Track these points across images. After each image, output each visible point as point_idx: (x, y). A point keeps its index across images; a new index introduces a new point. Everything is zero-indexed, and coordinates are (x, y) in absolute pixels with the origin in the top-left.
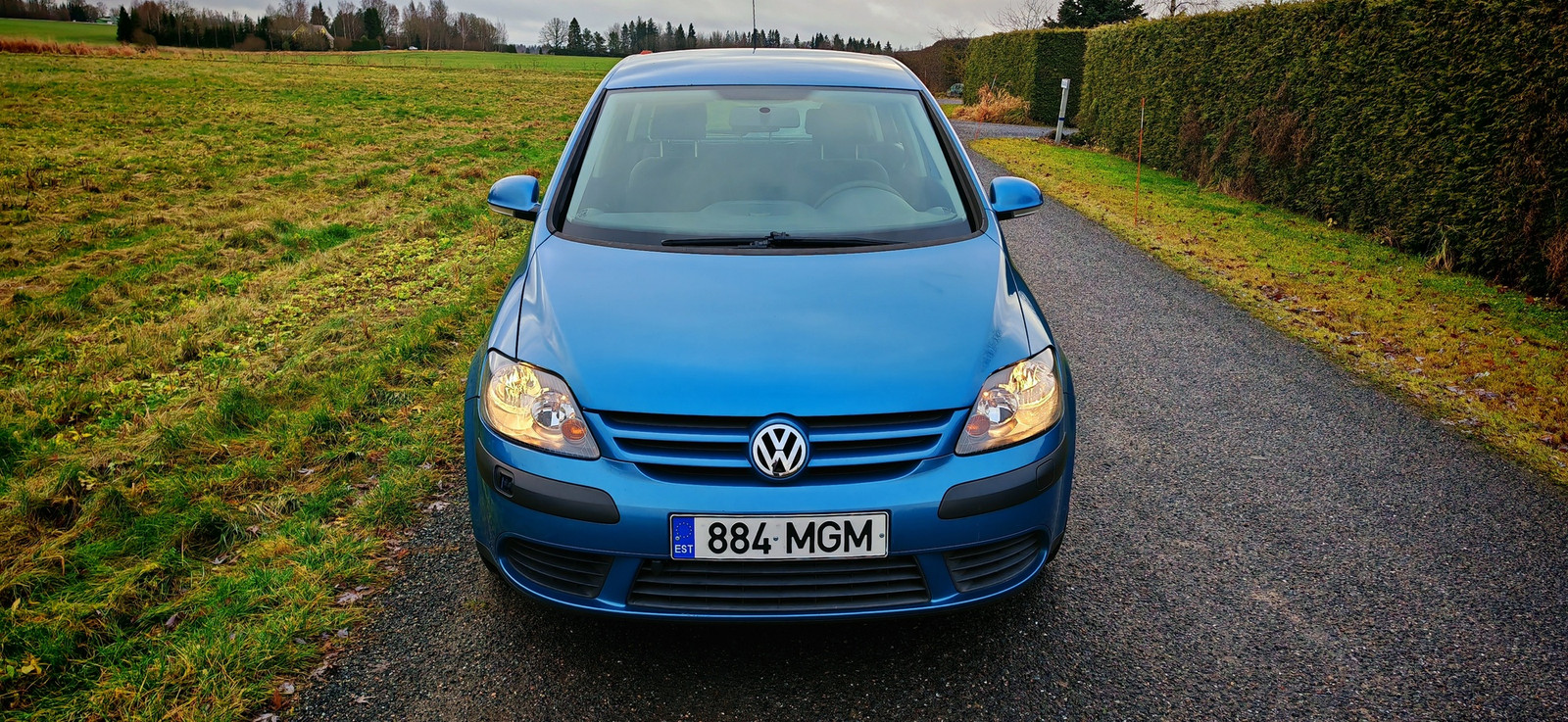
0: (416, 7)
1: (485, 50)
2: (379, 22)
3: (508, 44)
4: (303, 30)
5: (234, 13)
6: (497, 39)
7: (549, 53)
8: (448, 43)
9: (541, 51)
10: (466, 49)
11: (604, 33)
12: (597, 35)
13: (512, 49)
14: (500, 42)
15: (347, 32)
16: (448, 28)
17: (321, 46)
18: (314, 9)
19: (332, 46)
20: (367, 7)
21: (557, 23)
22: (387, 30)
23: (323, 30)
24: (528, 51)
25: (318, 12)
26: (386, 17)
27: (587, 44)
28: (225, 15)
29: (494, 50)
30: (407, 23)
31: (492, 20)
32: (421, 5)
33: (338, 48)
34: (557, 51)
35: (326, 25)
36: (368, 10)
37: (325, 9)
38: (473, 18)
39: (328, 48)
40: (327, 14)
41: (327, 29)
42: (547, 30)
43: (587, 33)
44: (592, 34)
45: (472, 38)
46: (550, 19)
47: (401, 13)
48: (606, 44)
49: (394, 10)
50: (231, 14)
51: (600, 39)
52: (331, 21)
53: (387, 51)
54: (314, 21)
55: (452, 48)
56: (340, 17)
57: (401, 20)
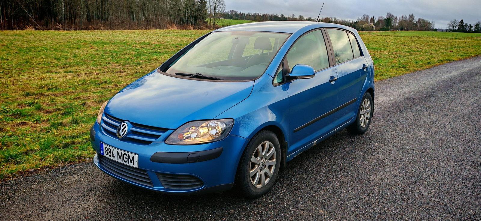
0: (404, 17)
1: (425, 30)
2: (390, 22)
3: (434, 28)
4: (366, 25)
5: (349, 20)
6: (430, 27)
7: (450, 31)
8: (413, 28)
9: (446, 31)
10: (418, 30)
11: (473, 25)
12: (470, 25)
13: (436, 30)
14: (432, 28)
15: (380, 25)
16: (414, 23)
17: (371, 29)
18: (371, 18)
19: (374, 30)
20: (388, 17)
21: (455, 21)
22: (393, 24)
23: (372, 25)
24: (443, 31)
25: (372, 20)
26: (393, 20)
27: (466, 28)
28: (347, 21)
29: (429, 30)
30: (400, 22)
31: (430, 21)
32: (406, 16)
33: (376, 30)
34: (453, 31)
35: (374, 23)
36: (388, 18)
37: (374, 18)
38: (423, 20)
39: (373, 30)
40: (375, 20)
41: (374, 25)
42: (450, 24)
43: (466, 24)
44: (468, 25)
45: (421, 26)
46: (452, 20)
47: (398, 19)
48: (473, 28)
49: (396, 18)
50: (348, 21)
51: (471, 26)
52: (376, 22)
53: (391, 31)
54: (370, 22)
55: (414, 30)
56: (379, 21)
57: (398, 21)
